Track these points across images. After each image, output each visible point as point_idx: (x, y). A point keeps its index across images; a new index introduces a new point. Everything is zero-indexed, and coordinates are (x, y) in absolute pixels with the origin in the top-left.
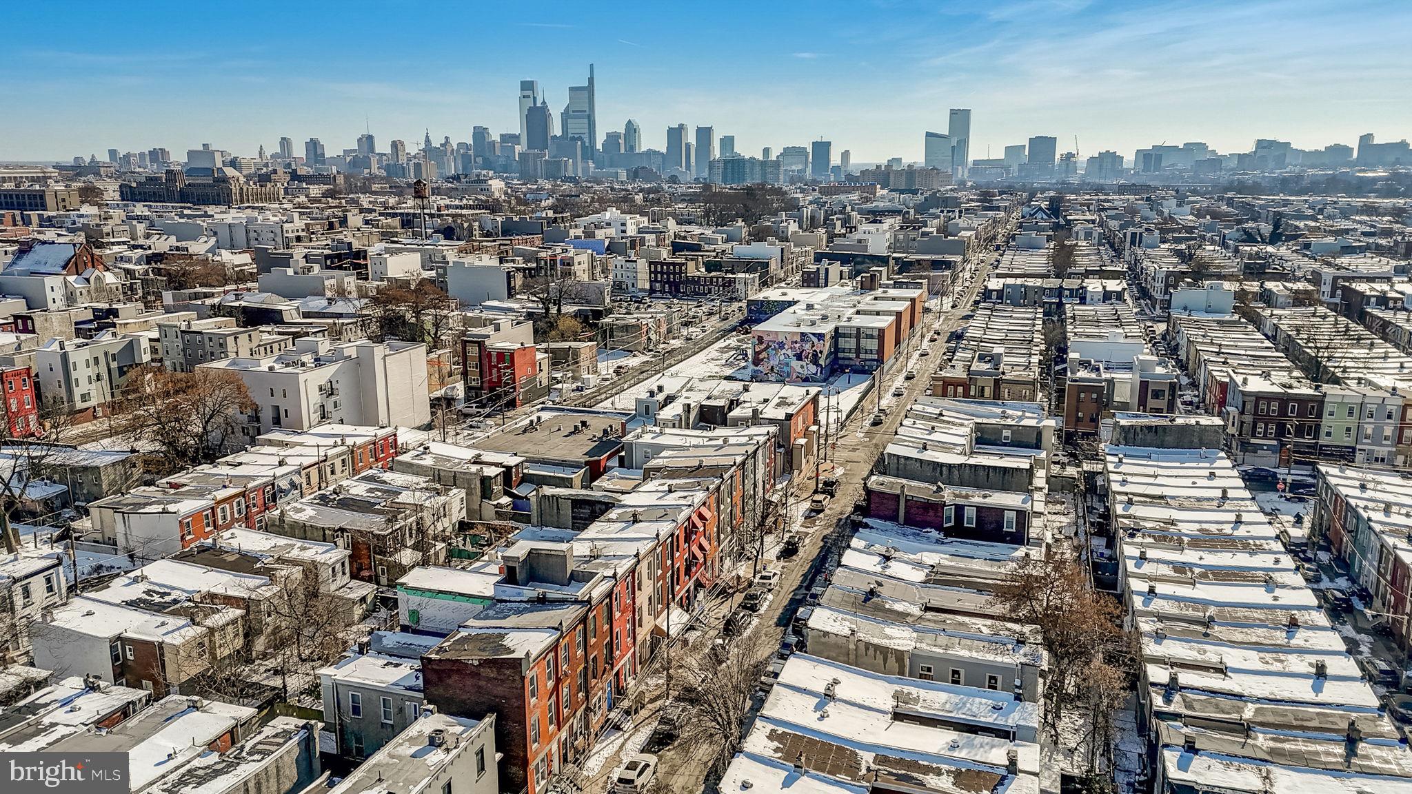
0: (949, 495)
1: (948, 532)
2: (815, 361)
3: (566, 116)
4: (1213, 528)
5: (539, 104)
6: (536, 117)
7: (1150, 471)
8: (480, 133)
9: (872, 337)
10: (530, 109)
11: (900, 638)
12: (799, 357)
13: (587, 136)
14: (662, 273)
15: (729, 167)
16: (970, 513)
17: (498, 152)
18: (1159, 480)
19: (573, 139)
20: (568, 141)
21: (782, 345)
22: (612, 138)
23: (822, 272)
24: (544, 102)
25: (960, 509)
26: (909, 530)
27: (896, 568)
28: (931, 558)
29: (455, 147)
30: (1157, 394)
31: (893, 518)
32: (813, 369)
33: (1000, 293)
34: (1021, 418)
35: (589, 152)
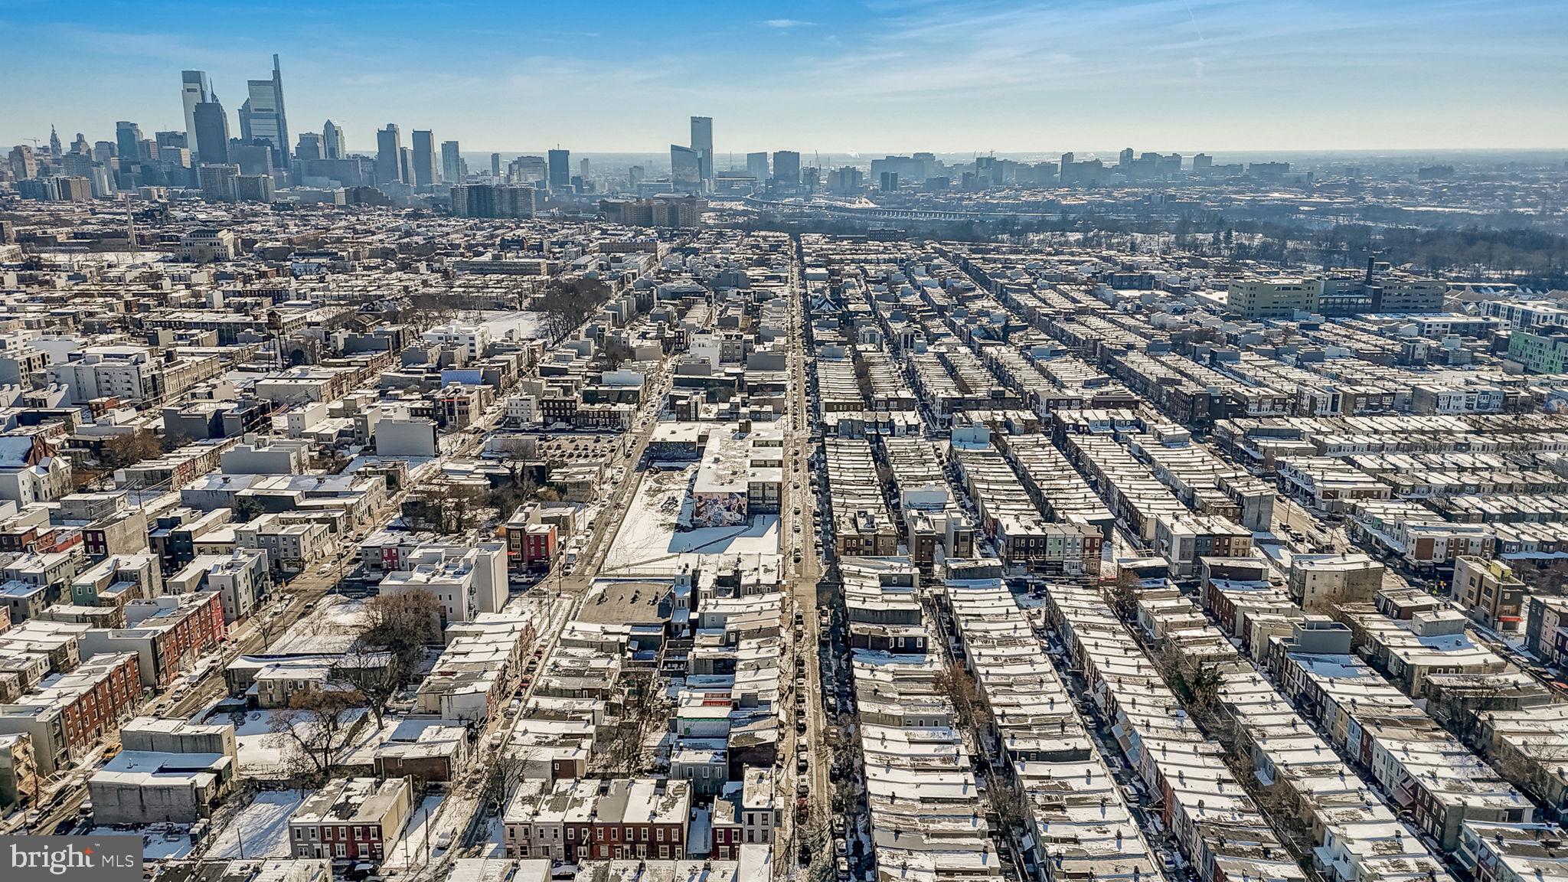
0: (890, 631)
1: (893, 651)
2: (740, 511)
3: (245, 114)
4: (1005, 633)
5: (209, 100)
6: (207, 116)
7: (970, 597)
8: (126, 131)
9: (771, 488)
10: (198, 106)
11: (895, 710)
12: (728, 509)
13: (276, 138)
14: (554, 409)
15: (474, 193)
16: (901, 640)
17: (154, 155)
18: (977, 604)
19: (258, 142)
20: (253, 147)
21: (716, 502)
22: (309, 141)
23: (693, 405)
24: (213, 96)
25: (896, 639)
26: (874, 652)
27: (880, 675)
28: (891, 667)
29: (92, 146)
30: (964, 539)
31: (866, 647)
32: (739, 516)
33: (836, 428)
34: (901, 568)
35: (281, 156)
